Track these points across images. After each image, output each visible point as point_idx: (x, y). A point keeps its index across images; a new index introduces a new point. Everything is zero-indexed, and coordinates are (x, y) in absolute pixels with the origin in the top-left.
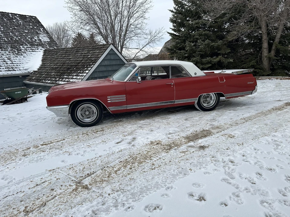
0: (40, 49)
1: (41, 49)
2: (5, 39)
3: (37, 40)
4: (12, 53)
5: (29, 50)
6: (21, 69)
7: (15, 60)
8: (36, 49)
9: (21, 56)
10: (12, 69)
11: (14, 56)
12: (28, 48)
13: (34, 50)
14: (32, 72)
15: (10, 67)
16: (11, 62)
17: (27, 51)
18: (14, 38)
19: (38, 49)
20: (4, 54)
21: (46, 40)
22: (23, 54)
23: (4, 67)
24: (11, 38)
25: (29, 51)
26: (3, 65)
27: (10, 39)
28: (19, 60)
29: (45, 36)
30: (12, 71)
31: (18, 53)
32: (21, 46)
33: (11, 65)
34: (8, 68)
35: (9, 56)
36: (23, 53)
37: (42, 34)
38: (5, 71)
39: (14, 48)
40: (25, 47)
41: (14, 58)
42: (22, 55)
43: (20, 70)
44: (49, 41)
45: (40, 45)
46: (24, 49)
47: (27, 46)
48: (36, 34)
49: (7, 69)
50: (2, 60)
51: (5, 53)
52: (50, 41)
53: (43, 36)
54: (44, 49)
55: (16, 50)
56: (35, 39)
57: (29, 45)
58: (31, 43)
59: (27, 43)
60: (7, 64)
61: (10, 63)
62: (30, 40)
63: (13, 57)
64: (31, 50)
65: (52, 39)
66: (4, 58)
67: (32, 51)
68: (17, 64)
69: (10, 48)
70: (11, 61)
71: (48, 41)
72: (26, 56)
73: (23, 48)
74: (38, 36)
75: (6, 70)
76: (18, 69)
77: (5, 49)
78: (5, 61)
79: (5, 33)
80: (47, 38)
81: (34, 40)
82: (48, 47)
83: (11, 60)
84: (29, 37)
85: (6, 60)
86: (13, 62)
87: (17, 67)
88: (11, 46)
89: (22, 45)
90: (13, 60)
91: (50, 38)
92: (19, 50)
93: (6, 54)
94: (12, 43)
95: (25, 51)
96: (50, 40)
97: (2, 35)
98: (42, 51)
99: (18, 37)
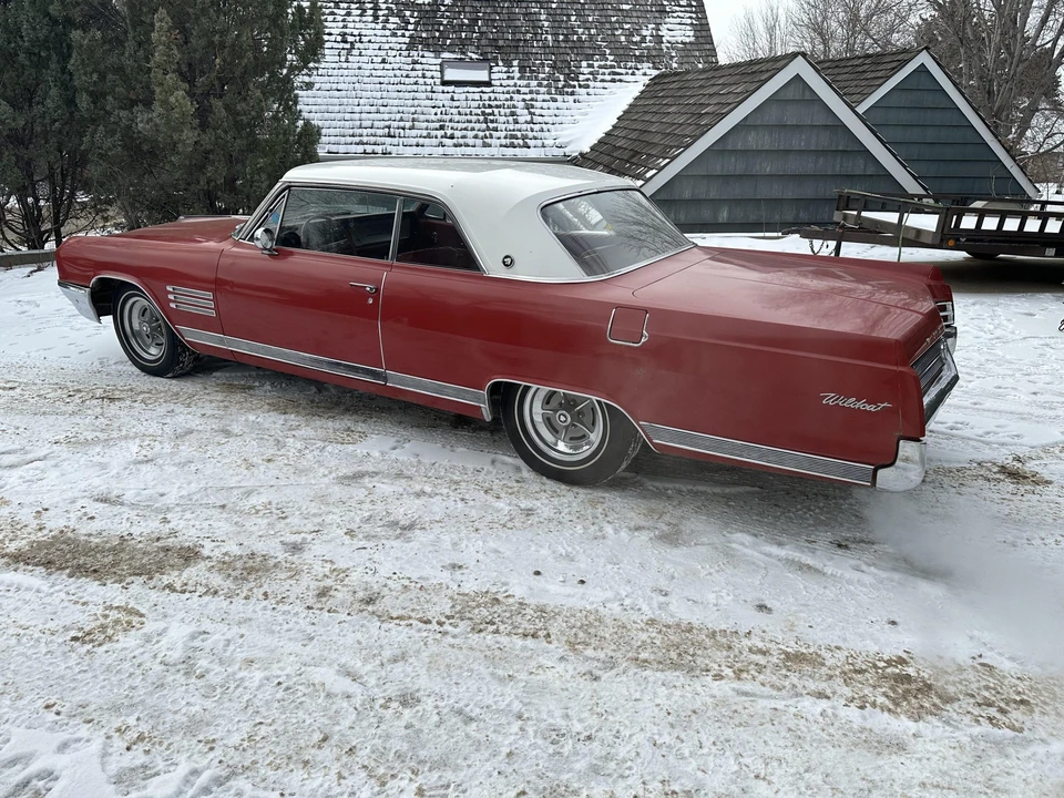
0: (642, 71)
1: (645, 74)
2: (549, 37)
3: (648, 38)
4: (547, 86)
5: (602, 77)
6: (546, 142)
7: (544, 112)
8: (630, 71)
9: (566, 97)
10: (521, 142)
11: (547, 97)
12: (601, 71)
13: (617, 77)
14: (576, 157)
15: (519, 134)
16: (529, 118)
17: (595, 79)
18: (576, 34)
19: (633, 74)
20: (523, 90)
21: (679, 39)
22: (577, 89)
23: (503, 134)
24: (566, 35)
25: (603, 81)
26: (504, 126)
27: (561, 37)
28: (557, 112)
29: (684, 21)
30: (520, 147)
31: (564, 86)
32: (584, 64)
33: (524, 126)
34: (513, 137)
35: (534, 96)
36: (580, 86)
37: (675, 15)
38: (501, 146)
39: (560, 71)
40: (596, 64)
41: (545, 105)
42: (572, 94)
43: (543, 146)
44: (690, 43)
45: (649, 58)
46: (591, 73)
47: (603, 63)
48: (657, 15)
49: (508, 141)
50: (508, 111)
51: (528, 86)
52: (692, 39)
53: (678, 20)
54: (656, 72)
55: (562, 77)
56: (644, 33)
57: (611, 58)
58: (621, 52)
59: (608, 51)
60: (516, 122)
61: (526, 122)
62: (623, 39)
63: (544, 101)
64: (608, 78)
65: (704, 33)
66: (515, 103)
67: (613, 81)
68: (544, 125)
69: (547, 69)
70: (530, 113)
71: (688, 40)
72: (581, 98)
73: (586, 71)
74: (658, 21)
75: (504, 142)
76: (539, 142)
77: (532, 71)
78: (513, 114)
79: (558, 18)
80: (689, 28)
81: (635, 39)
82: (675, 65)
83: (532, 110)
84: (627, 26)
85: (519, 111)
86: (536, 119)
87: (539, 134)
88: (555, 62)
89: (589, 57)
90: (537, 112)
91: (699, 28)
92: (572, 76)
93: (527, 90)
94: (561, 51)
95: (588, 80)
96: (697, 37)
97: (546, 24)
98: (646, 80)
99: (589, 29)
